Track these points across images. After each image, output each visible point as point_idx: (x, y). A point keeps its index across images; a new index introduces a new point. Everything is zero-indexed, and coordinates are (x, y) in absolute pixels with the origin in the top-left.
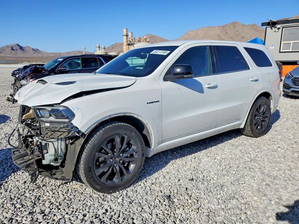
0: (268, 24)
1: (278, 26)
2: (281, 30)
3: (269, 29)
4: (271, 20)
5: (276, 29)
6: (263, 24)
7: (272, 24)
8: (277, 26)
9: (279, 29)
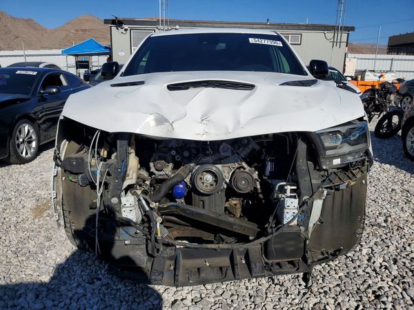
0: (113, 22)
1: (126, 27)
2: (128, 31)
3: (114, 29)
4: (116, 18)
5: (123, 30)
6: (106, 22)
7: (118, 23)
8: (124, 26)
9: (126, 30)
